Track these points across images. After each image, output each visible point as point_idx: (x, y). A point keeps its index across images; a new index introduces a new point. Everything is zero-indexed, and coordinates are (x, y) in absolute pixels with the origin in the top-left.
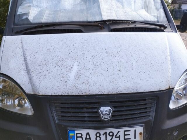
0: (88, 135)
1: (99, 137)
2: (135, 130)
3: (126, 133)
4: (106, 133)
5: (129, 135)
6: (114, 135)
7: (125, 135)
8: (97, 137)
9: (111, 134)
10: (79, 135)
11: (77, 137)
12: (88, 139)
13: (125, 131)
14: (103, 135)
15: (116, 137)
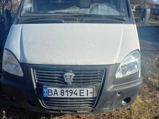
0: (56, 91)
1: (63, 93)
2: (88, 90)
3: (81, 91)
4: (67, 91)
5: (83, 93)
6: (73, 92)
7: (80, 93)
8: (62, 93)
9: (71, 91)
10: (50, 91)
11: (49, 92)
12: (56, 94)
13: (80, 90)
14: (66, 92)
15: (74, 94)
